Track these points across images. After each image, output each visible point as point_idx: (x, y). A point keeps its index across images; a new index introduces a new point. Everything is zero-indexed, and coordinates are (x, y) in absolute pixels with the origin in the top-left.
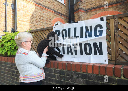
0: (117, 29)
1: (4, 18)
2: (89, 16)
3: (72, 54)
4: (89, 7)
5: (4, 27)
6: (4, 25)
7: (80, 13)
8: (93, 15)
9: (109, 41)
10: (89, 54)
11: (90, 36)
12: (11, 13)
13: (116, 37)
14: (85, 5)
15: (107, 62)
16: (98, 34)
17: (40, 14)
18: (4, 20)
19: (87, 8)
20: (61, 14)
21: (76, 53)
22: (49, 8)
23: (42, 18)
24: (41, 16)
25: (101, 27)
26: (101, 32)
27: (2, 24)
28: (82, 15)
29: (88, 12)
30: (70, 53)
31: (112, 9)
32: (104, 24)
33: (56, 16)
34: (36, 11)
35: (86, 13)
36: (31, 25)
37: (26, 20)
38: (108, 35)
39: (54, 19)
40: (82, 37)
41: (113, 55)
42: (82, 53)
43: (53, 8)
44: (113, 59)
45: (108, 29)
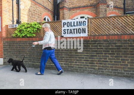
0: (91, 23)
1: (12, 11)
2: (71, 13)
3: (72, 33)
4: (71, 6)
5: (12, 18)
6: (12, 16)
7: (65, 10)
8: (74, 13)
9: (88, 28)
10: (80, 33)
11: (81, 26)
12: (16, 7)
13: (91, 26)
14: (68, 5)
15: (87, 36)
16: (84, 25)
17: (34, 9)
18: (12, 12)
19: (69, 7)
20: (48, 9)
21: (74, 33)
22: (40, 4)
23: (35, 12)
24: (35, 11)
25: (85, 22)
26: (85, 24)
27: (10, 15)
28: (66, 12)
29: (70, 10)
30: (71, 33)
31: (87, 10)
32: (86, 21)
33: (45, 11)
34: (31, 6)
35: (69, 11)
36: (28, 17)
37: (25, 13)
38: (88, 25)
39: (43, 14)
40: (77, 26)
41: (90, 33)
42: (77, 33)
43: (43, 4)
44: (90, 34)
45: (88, 23)
